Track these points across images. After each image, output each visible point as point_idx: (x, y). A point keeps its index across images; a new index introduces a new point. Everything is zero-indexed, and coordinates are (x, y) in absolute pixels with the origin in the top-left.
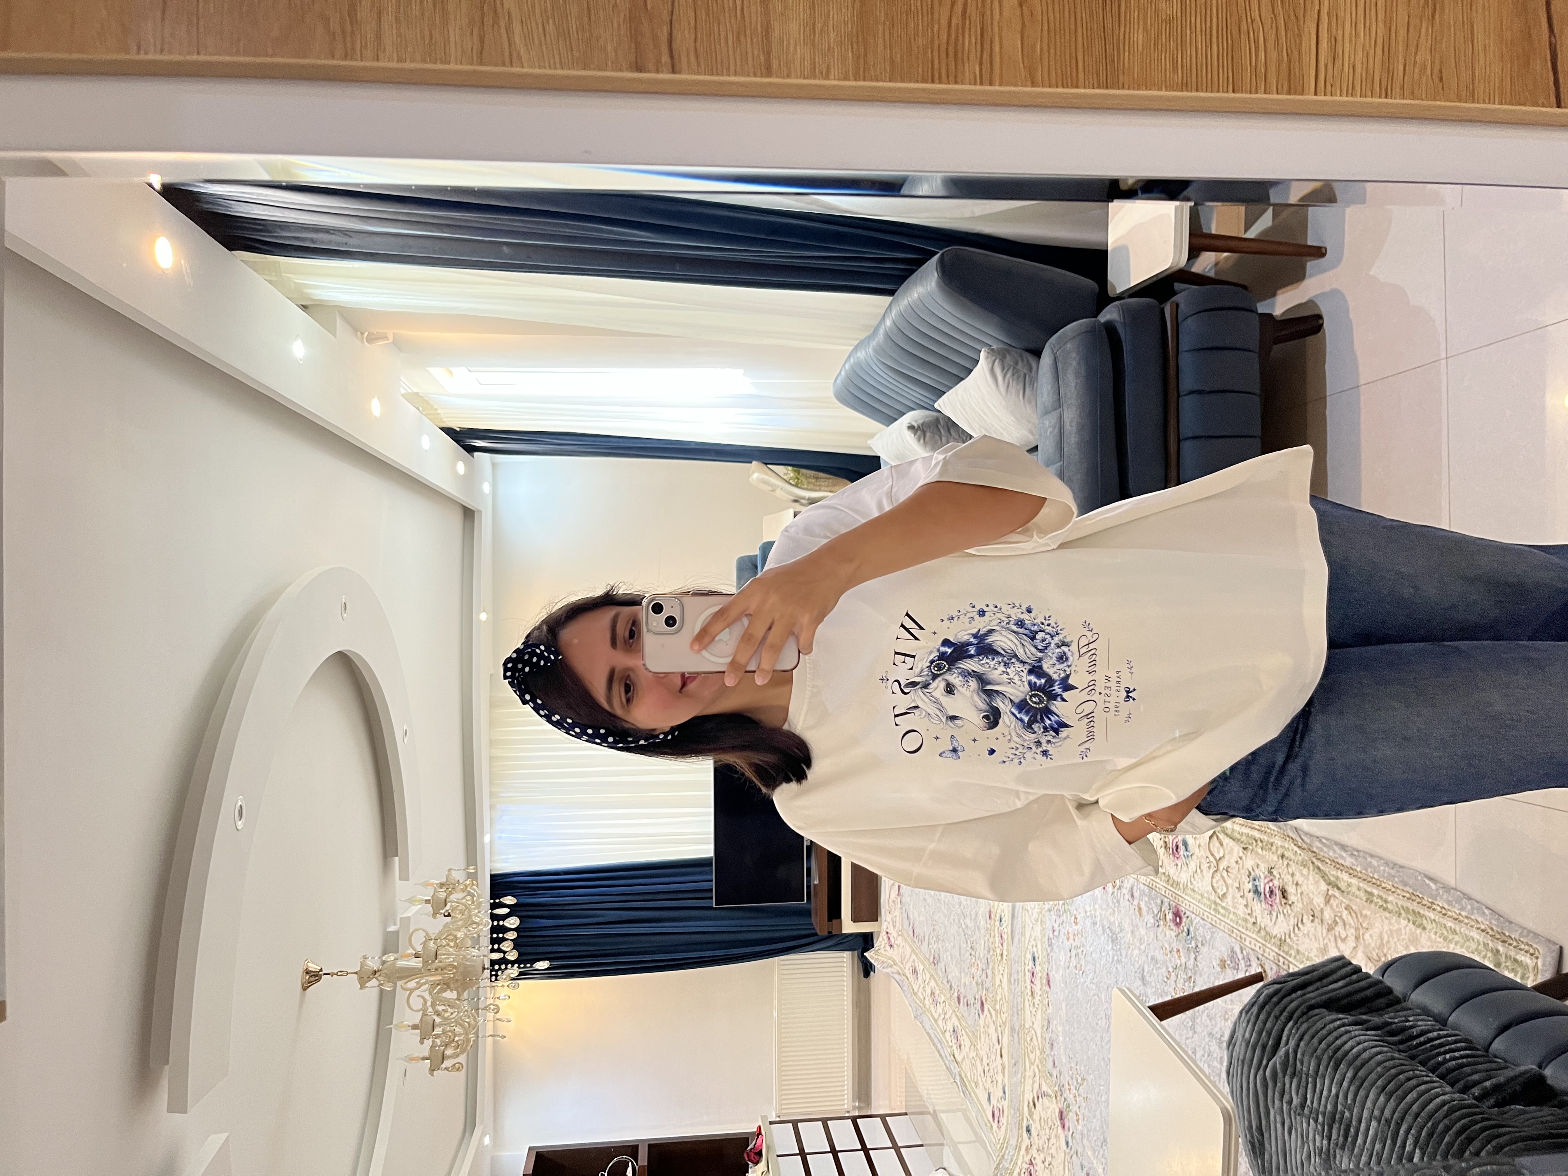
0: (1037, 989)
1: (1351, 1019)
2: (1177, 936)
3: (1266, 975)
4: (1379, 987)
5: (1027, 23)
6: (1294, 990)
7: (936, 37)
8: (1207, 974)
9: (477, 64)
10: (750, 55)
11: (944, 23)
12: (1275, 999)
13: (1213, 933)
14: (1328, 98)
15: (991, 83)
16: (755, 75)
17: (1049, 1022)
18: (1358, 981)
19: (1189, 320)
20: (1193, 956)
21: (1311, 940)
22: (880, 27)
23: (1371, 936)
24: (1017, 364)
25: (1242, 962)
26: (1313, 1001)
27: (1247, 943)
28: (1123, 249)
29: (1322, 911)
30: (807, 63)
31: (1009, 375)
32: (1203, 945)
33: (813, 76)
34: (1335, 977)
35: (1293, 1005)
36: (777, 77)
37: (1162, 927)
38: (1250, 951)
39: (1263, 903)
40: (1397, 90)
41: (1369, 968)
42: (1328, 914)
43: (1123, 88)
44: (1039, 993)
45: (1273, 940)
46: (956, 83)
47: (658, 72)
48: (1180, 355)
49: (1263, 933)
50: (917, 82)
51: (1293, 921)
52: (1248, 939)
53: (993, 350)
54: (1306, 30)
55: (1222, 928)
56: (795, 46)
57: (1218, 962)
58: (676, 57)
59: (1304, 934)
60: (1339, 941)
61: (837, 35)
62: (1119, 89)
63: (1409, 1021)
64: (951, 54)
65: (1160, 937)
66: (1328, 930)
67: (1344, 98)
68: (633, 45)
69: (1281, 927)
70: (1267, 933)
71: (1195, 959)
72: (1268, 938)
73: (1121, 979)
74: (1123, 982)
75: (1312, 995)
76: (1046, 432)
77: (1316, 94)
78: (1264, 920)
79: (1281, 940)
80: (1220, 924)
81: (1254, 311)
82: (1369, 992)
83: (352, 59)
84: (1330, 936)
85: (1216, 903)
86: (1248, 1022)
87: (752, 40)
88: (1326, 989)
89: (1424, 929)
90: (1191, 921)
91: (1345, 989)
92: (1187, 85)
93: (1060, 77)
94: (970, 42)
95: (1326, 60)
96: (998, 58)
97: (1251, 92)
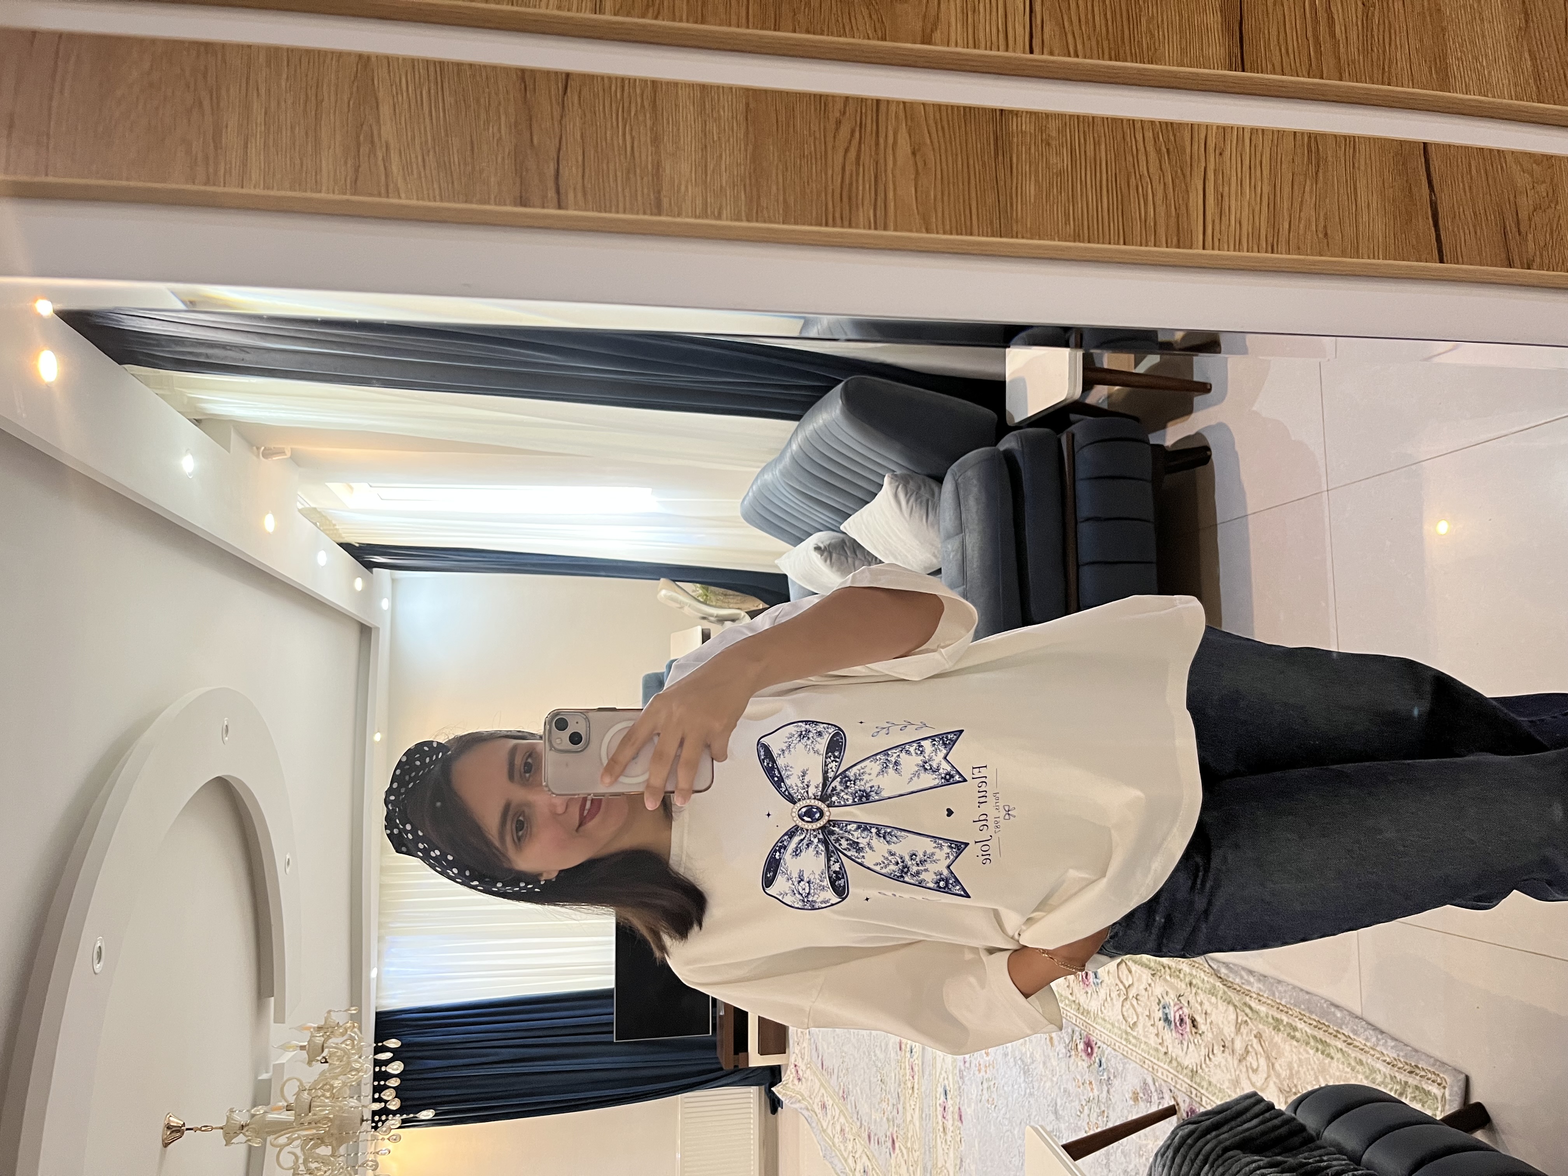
0: (949, 1124)
1: (1266, 1160)
2: (1089, 1067)
3: (1179, 1108)
4: (1293, 1124)
5: (920, 171)
6: (1208, 1131)
7: (830, 182)
8: (1120, 1108)
9: (352, 194)
10: (639, 193)
11: (838, 169)
12: (1189, 1141)
13: (1124, 1064)
14: (1216, 252)
15: (885, 228)
16: (645, 213)
17: (962, 1161)
18: (1271, 1119)
19: (1085, 450)
20: (1105, 1088)
21: (1223, 1071)
22: (774, 172)
23: (1280, 1065)
24: (919, 488)
25: (1155, 1094)
26: (1228, 1143)
27: (1159, 1074)
28: (1021, 381)
29: (1233, 1041)
30: (699, 202)
31: (912, 499)
32: (1115, 1077)
33: (705, 215)
34: (1249, 1115)
35: (1208, 1147)
36: (667, 215)
37: (1073, 1057)
38: (1163, 1083)
39: (1173, 1032)
40: (1283, 246)
41: (1281, 1105)
42: (1239, 1045)
43: (1017, 237)
44: (951, 1129)
45: (1185, 1071)
46: (850, 226)
47: (543, 207)
48: (1077, 483)
49: (1174, 1064)
50: (811, 225)
51: (1204, 1051)
52: (1160, 1070)
53: (896, 476)
54: (1193, 187)
55: (1133, 1058)
56: (687, 187)
57: (1131, 1095)
58: (562, 191)
59: (1215, 1065)
60: (1250, 1070)
61: (729, 177)
62: (1012, 237)
63: (1323, 1161)
64: (845, 199)
65: (1072, 1068)
66: (1240, 1061)
67: (1232, 253)
68: (518, 180)
69: (1191, 1057)
70: (1179, 1064)
71: (1108, 1092)
72: (1179, 1068)
73: (1034, 1114)
74: (1035, 1116)
75: (1226, 1136)
76: (949, 555)
77: (1204, 248)
78: (1176, 1051)
79: (1192, 1071)
80: (1132, 1055)
81: (1148, 443)
82: (1283, 1131)
83: (214, 185)
84: (1241, 1067)
85: (1127, 1033)
86: (1164, 1166)
87: (642, 179)
88: (1240, 1128)
89: (1332, 1058)
90: (1103, 1052)
91: (1258, 1128)
92: (1079, 236)
93: (954, 225)
94: (864, 188)
95: (1213, 215)
96: (892, 204)
97: (1141, 245)
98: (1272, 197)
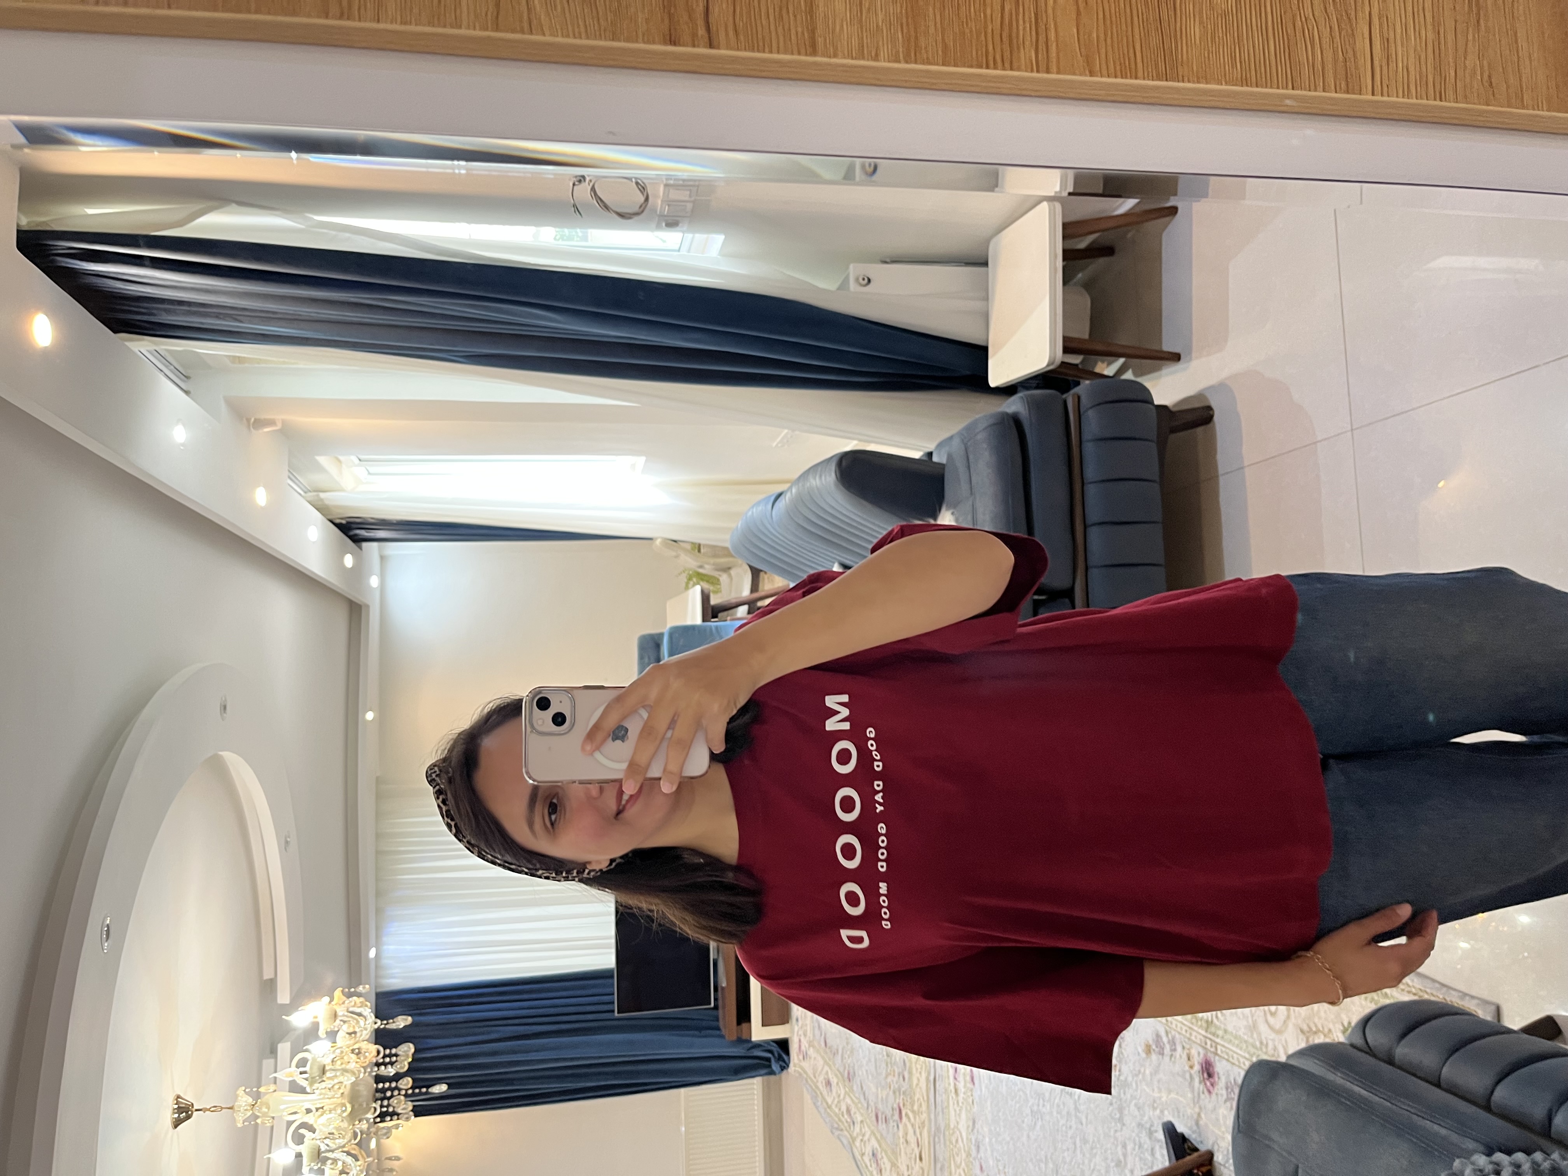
5: (1082, 9)
7: (989, 21)
9: (492, 30)
10: (793, 32)
11: (997, 6)
14: (1385, 99)
15: (1048, 71)
16: (799, 54)
30: (855, 42)
33: (861, 56)
36: (823, 56)
40: (1450, 93)
44: (963, 1090)
46: (1011, 69)
47: (694, 46)
50: (971, 66)
54: (1359, 31)
58: (713, 29)
61: (886, 16)
62: (1180, 81)
64: (1006, 40)
68: (666, 17)
77: (1373, 94)
87: (795, 16)
92: (1246, 79)
93: (1118, 68)
94: (1024, 29)
95: (1380, 61)
96: (1054, 45)
97: (1310, 90)
98: (1436, 44)
